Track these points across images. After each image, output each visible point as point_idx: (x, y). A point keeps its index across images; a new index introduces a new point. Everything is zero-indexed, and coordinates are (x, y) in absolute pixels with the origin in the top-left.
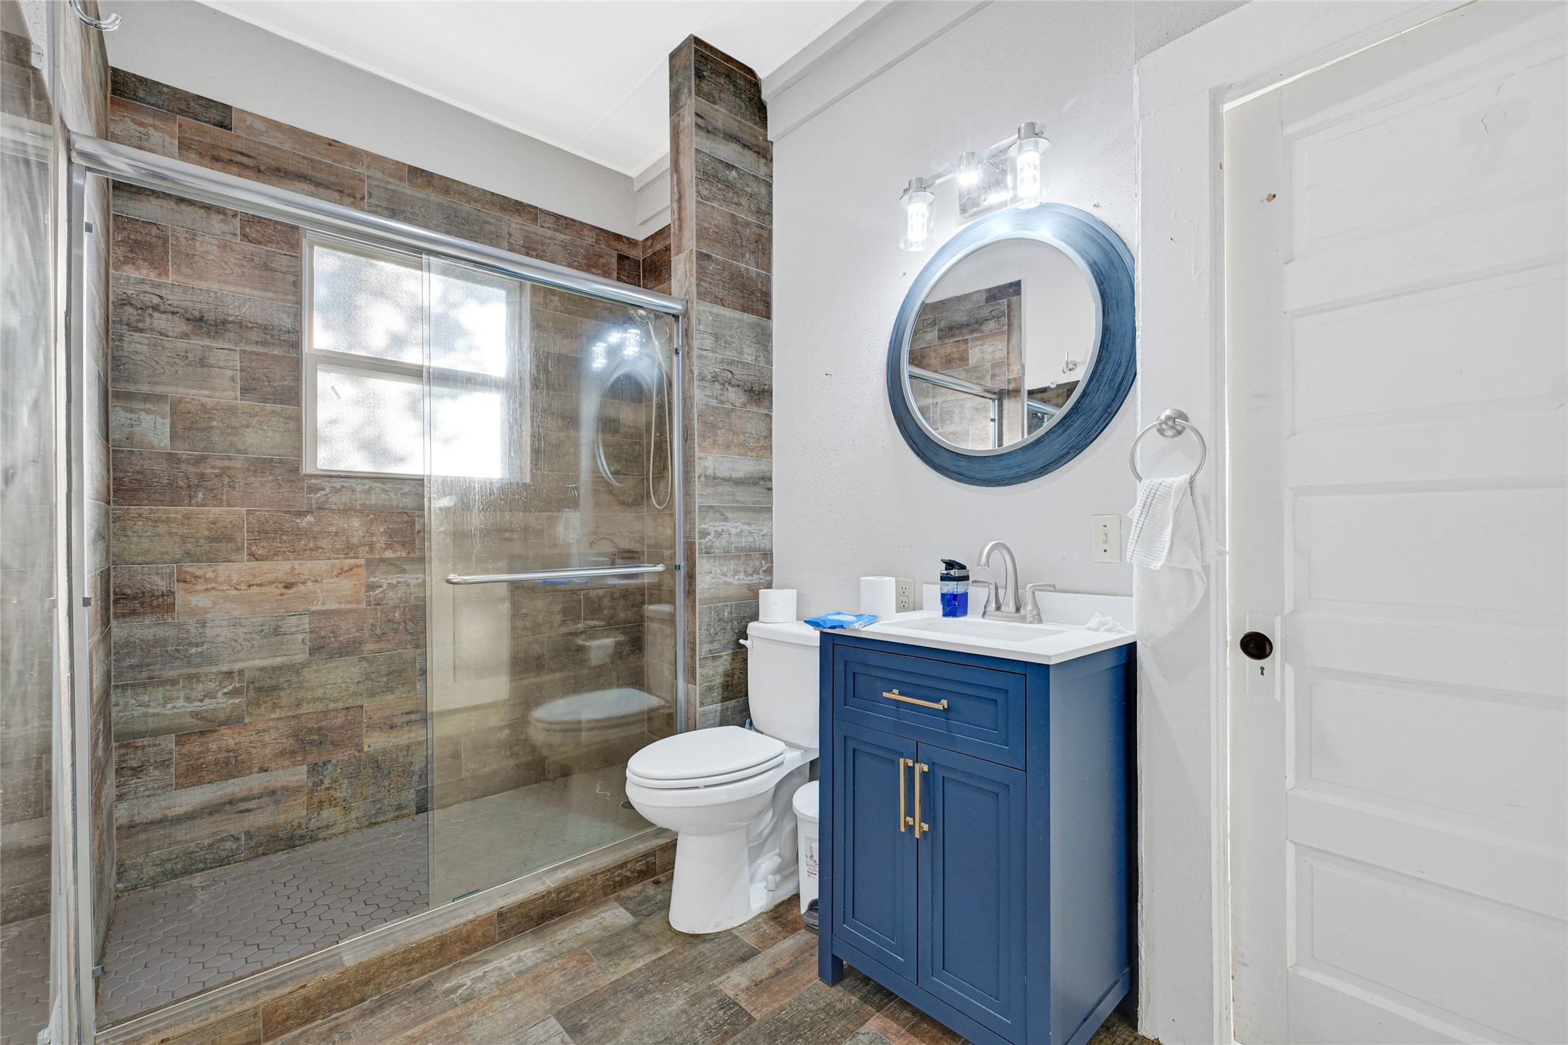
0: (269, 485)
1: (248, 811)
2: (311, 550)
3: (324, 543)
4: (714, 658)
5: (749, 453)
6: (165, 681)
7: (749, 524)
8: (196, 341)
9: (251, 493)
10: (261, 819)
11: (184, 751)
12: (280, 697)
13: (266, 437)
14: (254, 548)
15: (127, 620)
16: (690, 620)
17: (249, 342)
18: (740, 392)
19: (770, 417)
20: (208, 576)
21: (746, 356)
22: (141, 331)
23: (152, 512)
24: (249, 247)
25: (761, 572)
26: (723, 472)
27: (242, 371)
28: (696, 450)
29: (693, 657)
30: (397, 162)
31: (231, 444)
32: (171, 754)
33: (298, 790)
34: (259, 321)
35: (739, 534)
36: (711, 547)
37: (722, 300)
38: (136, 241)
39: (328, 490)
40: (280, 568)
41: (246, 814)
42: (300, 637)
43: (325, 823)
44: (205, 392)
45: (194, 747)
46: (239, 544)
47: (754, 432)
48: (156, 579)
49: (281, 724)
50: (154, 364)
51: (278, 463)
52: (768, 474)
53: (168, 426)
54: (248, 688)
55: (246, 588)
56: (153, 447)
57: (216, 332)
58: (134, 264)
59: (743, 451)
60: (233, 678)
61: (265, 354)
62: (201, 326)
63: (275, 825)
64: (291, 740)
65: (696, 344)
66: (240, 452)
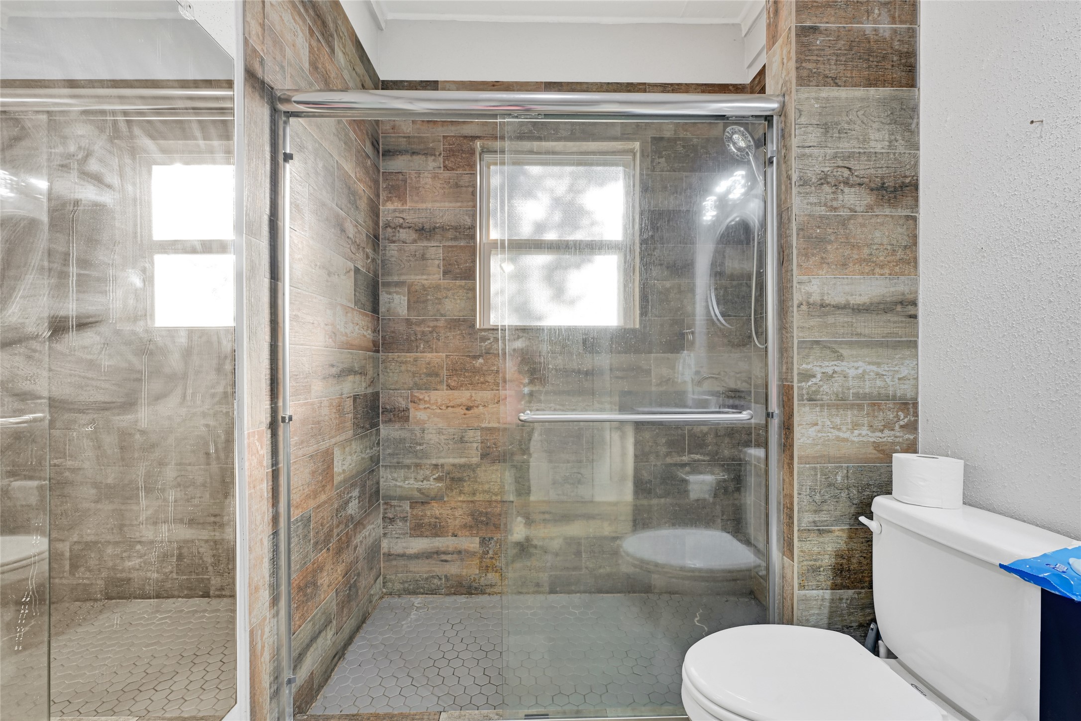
0: (458, 337)
1: (446, 561)
2: (482, 383)
3: (490, 379)
4: (821, 532)
5: (877, 270)
6: (405, 466)
7: (878, 364)
8: (420, 244)
9: (448, 343)
10: (453, 569)
11: (414, 513)
12: (463, 486)
13: (457, 304)
14: (449, 381)
15: (387, 425)
16: (787, 480)
17: (448, 239)
18: (863, 191)
19: (915, 219)
20: (425, 399)
21: (872, 144)
22: (394, 242)
23: (399, 357)
24: (447, 174)
25: (897, 427)
26: (837, 296)
27: (443, 260)
28: (795, 272)
29: (790, 525)
30: (537, 82)
31: (438, 310)
32: (407, 513)
33: (474, 554)
34: (453, 224)
35: (862, 377)
36: (816, 392)
37: (834, 79)
38: (392, 186)
39: (492, 340)
40: (463, 396)
41: (445, 563)
42: (475, 445)
43: (489, 583)
44: (424, 277)
45: (418, 511)
46: (442, 378)
47: (885, 241)
48: (400, 399)
49: (464, 505)
50: (400, 262)
51: (463, 321)
52: (910, 297)
53: (406, 301)
54: (446, 477)
55: (445, 408)
56: (399, 316)
57: (430, 236)
58: (391, 200)
59: (867, 269)
60: (438, 469)
61: (456, 246)
62: (422, 234)
63: (460, 576)
64: (470, 518)
65: (794, 142)
66: (442, 315)
